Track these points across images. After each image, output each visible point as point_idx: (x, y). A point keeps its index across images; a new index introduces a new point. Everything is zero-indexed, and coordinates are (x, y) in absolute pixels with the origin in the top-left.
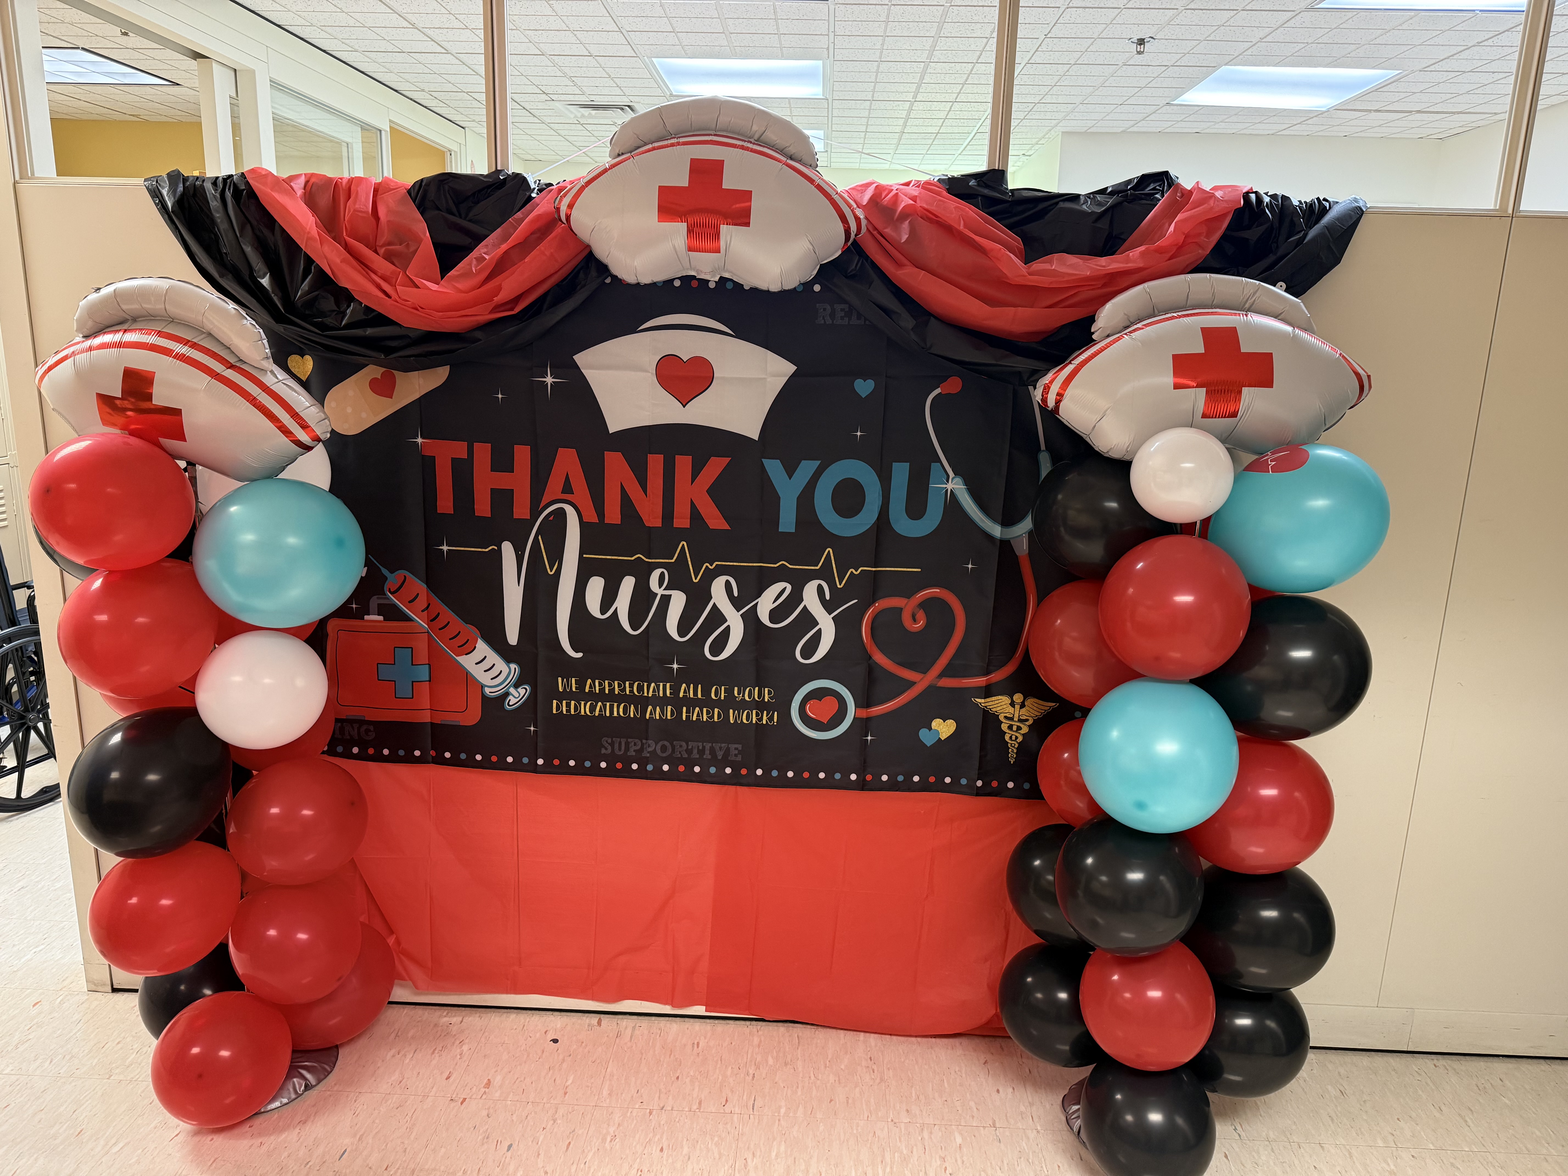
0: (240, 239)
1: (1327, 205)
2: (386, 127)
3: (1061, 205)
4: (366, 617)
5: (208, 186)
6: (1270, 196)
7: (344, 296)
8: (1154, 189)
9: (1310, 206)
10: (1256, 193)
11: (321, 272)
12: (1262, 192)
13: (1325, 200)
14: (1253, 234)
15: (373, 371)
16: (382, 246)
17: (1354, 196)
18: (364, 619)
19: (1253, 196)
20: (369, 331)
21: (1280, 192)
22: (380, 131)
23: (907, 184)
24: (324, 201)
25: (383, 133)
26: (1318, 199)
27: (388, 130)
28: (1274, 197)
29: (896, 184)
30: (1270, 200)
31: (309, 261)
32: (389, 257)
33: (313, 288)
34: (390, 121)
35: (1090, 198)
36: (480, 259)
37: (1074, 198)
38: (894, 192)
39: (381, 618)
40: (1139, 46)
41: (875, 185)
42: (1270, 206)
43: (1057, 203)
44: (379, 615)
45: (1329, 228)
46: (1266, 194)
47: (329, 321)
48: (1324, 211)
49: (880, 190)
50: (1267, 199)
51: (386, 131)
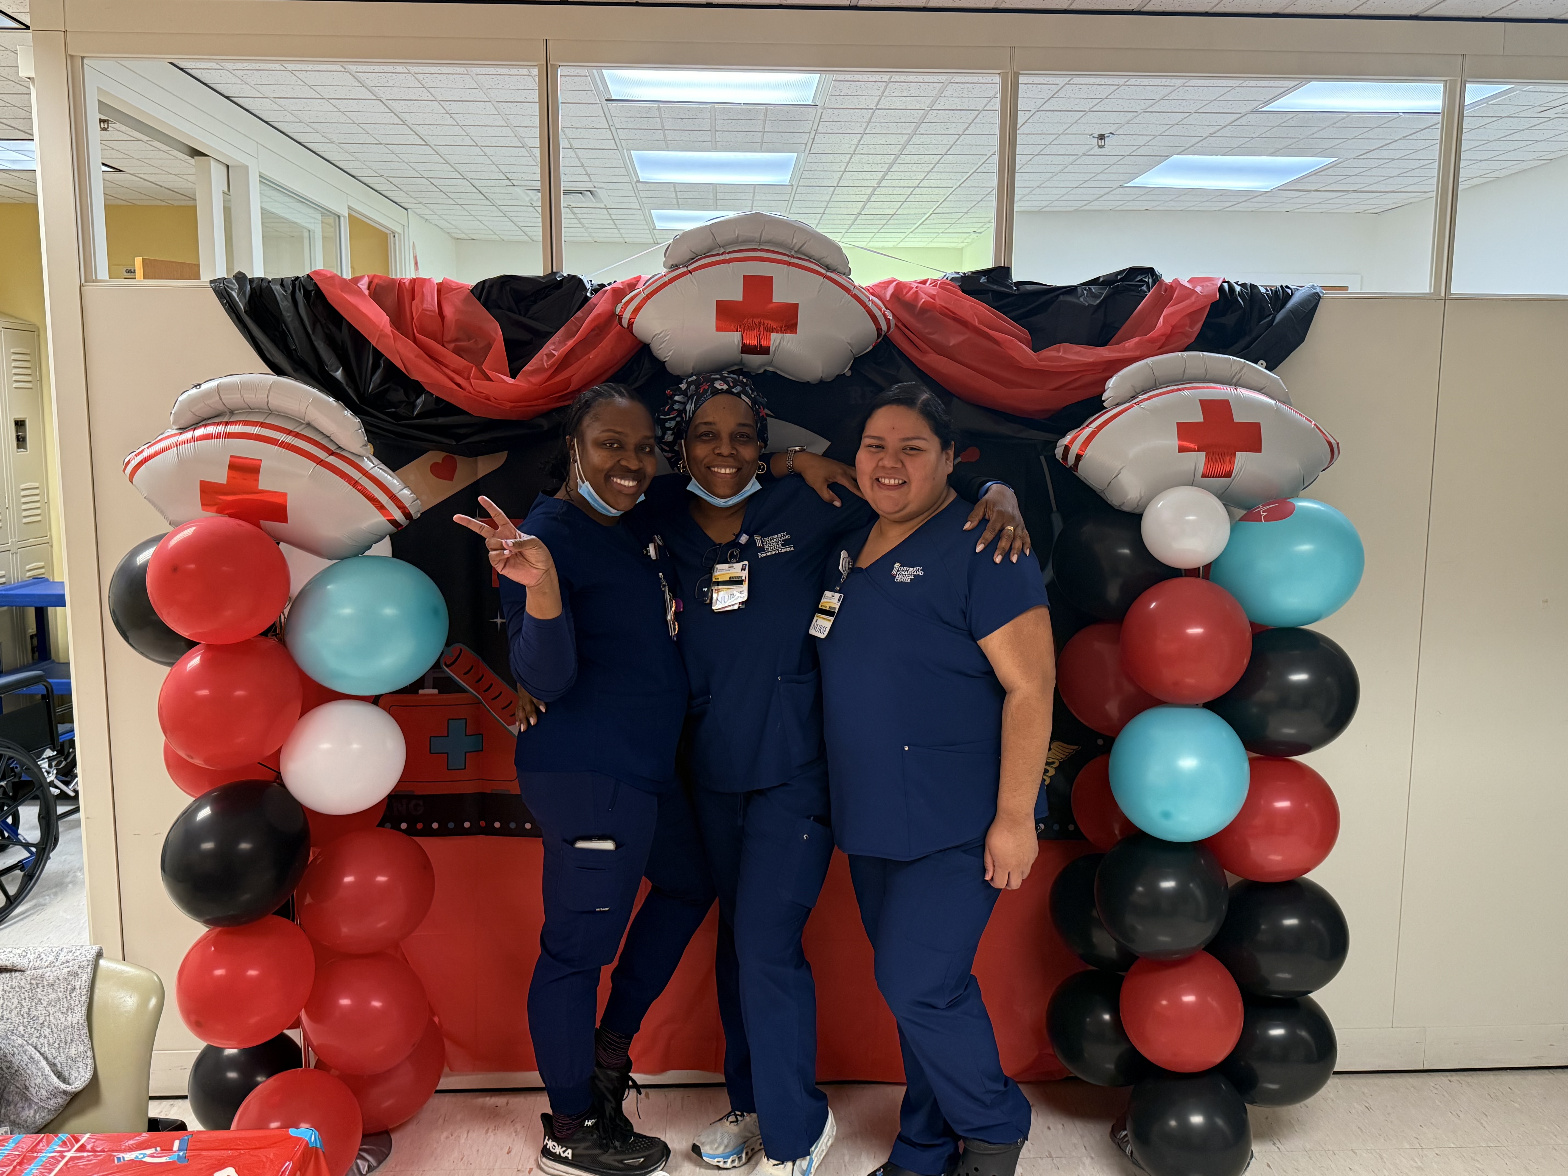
0: (313, 337)
1: (1289, 291)
2: (345, 213)
3: (1061, 298)
4: (421, 691)
5: (277, 288)
6: (1241, 285)
7: (417, 388)
8: (1141, 281)
9: (1276, 293)
10: (1228, 282)
11: (390, 366)
12: (1232, 282)
13: (1287, 287)
14: (1230, 320)
15: (434, 457)
16: (450, 342)
17: (1311, 284)
18: (418, 693)
19: (1226, 285)
20: (441, 420)
21: (1248, 282)
22: (339, 217)
23: (924, 282)
24: (391, 300)
25: (342, 218)
26: (1281, 286)
27: (347, 215)
28: (1243, 285)
29: (915, 282)
30: (1241, 289)
31: (378, 355)
32: (458, 351)
33: (384, 380)
34: (349, 208)
35: (1085, 290)
36: (550, 355)
37: (1070, 290)
38: (915, 289)
39: (436, 691)
40: (1100, 141)
41: (895, 283)
42: (1241, 294)
43: (1058, 296)
44: (433, 688)
45: (1294, 311)
46: (1237, 283)
47: (401, 411)
48: (1288, 297)
49: (900, 287)
50: (1238, 289)
51: (344, 217)
